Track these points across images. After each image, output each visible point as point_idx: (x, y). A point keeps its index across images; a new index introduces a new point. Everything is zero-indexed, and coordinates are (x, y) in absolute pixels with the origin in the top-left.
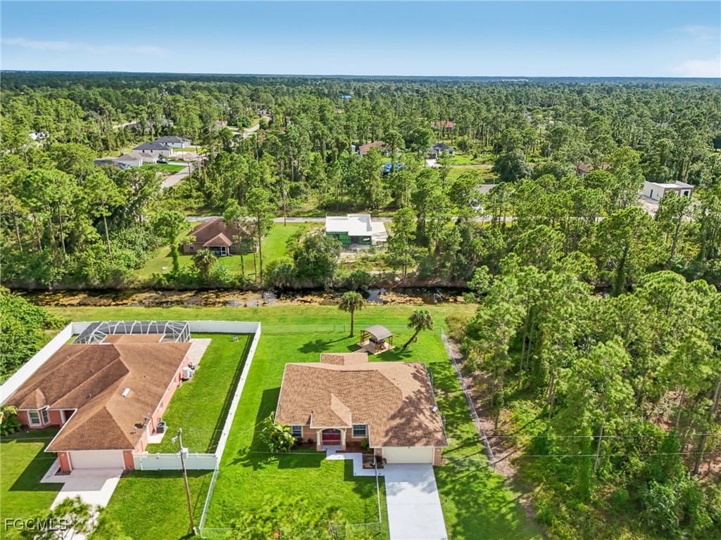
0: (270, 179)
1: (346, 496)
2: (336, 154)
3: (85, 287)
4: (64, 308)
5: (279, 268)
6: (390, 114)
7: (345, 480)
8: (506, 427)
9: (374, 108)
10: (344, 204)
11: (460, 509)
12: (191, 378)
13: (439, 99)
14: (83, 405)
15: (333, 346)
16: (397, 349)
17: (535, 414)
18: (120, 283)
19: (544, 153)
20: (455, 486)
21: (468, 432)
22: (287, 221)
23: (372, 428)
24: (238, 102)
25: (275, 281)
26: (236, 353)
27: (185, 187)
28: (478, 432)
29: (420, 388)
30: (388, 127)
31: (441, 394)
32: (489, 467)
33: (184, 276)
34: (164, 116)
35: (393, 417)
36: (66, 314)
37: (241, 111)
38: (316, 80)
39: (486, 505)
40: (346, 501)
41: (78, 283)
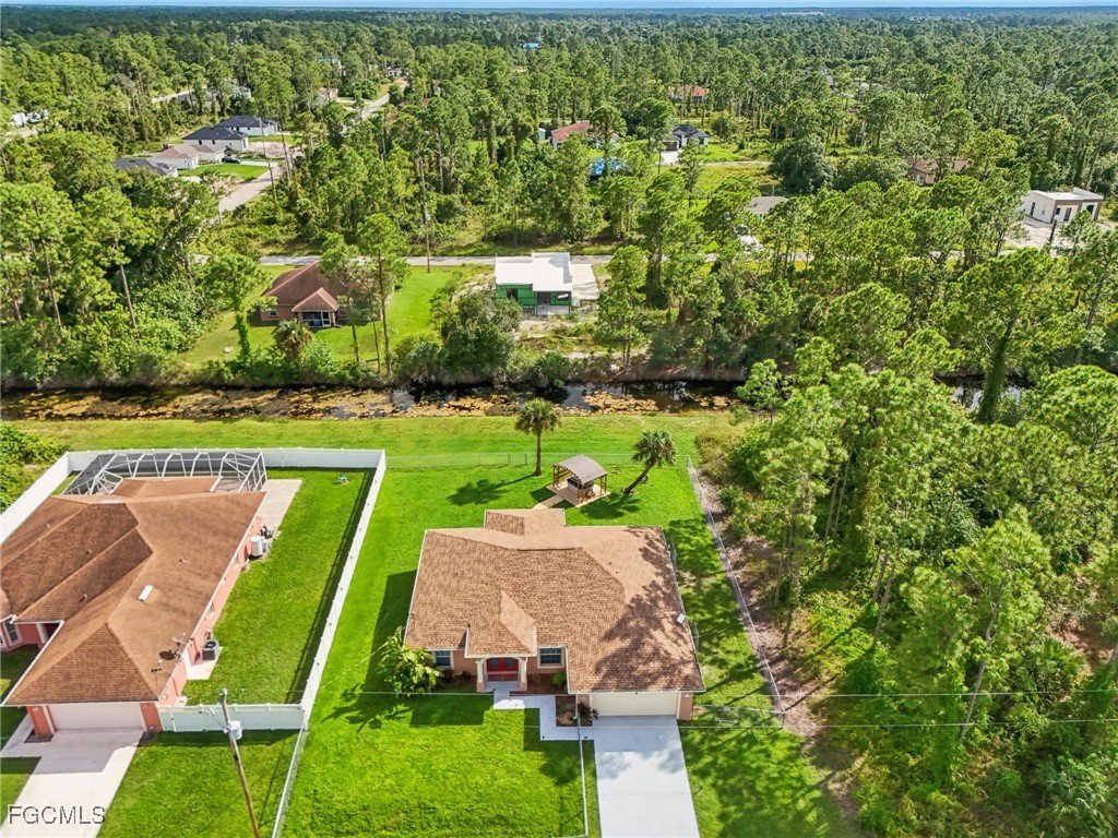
0: (403, 191)
1: (528, 781)
2: (513, 145)
3: (96, 384)
4: (60, 423)
5: (417, 351)
6: (602, 74)
7: (526, 749)
8: (801, 641)
9: (575, 64)
10: (526, 233)
11: (726, 805)
12: (265, 555)
13: (681, 48)
14: (73, 615)
15: (506, 491)
16: (613, 496)
17: (851, 617)
18: (154, 377)
19: (853, 140)
20: (717, 758)
21: (736, 653)
22: (431, 263)
23: (573, 655)
24: (354, 57)
25: (412, 371)
26: (343, 506)
27: (265, 204)
28: (754, 652)
29: (654, 578)
30: (598, 97)
31: (690, 581)
32: (774, 719)
33: (259, 365)
34: (236, 81)
35: (609, 636)
36: (62, 434)
37: (360, 71)
38: (481, 17)
39: (770, 793)
40: (527, 791)
41: (84, 376)
